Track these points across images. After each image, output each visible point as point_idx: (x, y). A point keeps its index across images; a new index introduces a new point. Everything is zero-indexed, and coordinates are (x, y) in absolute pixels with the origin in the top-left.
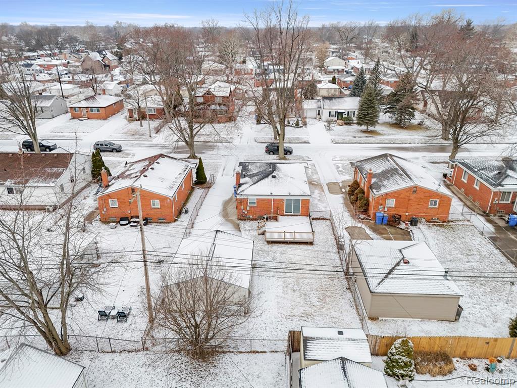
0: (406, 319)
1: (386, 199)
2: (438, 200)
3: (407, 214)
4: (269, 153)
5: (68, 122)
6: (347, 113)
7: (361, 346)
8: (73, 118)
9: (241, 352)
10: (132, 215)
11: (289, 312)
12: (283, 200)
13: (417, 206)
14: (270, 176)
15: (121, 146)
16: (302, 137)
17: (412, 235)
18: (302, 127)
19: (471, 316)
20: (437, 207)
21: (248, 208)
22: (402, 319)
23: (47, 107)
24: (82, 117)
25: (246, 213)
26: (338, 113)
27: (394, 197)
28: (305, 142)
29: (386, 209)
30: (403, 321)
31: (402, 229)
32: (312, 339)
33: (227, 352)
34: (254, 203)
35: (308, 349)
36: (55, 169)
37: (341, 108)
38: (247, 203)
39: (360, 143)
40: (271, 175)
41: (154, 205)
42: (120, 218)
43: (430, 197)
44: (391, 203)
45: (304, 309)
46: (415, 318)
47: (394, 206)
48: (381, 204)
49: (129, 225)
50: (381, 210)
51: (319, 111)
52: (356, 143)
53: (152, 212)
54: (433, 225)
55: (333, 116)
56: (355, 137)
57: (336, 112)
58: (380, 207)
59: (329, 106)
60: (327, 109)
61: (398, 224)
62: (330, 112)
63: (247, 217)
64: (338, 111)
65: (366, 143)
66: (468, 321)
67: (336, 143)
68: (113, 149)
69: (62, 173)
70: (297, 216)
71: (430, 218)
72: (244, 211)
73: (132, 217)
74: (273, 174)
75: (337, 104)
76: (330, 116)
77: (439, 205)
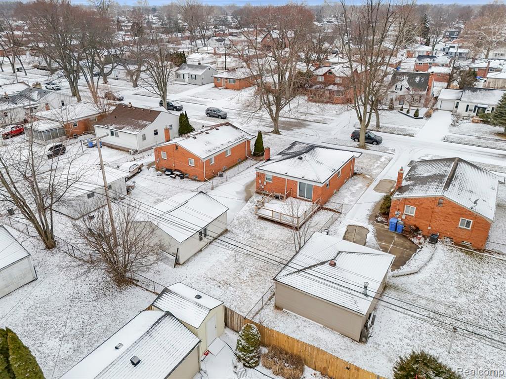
0: (309, 320)
1: (405, 204)
2: (472, 221)
3: (429, 228)
4: (354, 139)
5: (210, 89)
6: (491, 109)
7: (201, 312)
8: (216, 86)
9: (147, 290)
10: (176, 168)
11: (213, 276)
12: (297, 182)
13: (444, 222)
14: (297, 157)
15: (226, 114)
16: (410, 128)
17: (417, 251)
18: (422, 118)
19: (386, 345)
20: (470, 228)
21: (265, 183)
22: (304, 318)
23: (199, 76)
24: (222, 87)
25: (263, 187)
26: (479, 108)
27: (414, 205)
28: (409, 135)
29: (404, 217)
30: (305, 321)
31: (413, 243)
32: (171, 292)
33: (139, 286)
34: (270, 180)
35: (161, 298)
36: (145, 122)
37: (483, 102)
38: (264, 178)
39: (479, 146)
40: (299, 157)
41: (191, 163)
42: (167, 169)
43: (461, 215)
44: (411, 211)
45: (228, 277)
46: (318, 323)
47: (414, 215)
48: (399, 210)
49: (169, 176)
50: (398, 216)
51: (458, 103)
52: (473, 145)
53: (189, 169)
54: (459, 249)
55: (472, 111)
56: (479, 138)
57: (476, 106)
58: (396, 212)
59: (469, 98)
60: (465, 102)
61: (413, 237)
62: (468, 106)
63: (264, 192)
64: (479, 106)
65: (487, 147)
66: (377, 349)
67: (448, 141)
68: (219, 116)
69: (147, 125)
70: (308, 201)
71: (460, 240)
72: (261, 185)
73: (175, 170)
74: (301, 156)
75: (480, 97)
76: (466, 111)
77: (473, 227)
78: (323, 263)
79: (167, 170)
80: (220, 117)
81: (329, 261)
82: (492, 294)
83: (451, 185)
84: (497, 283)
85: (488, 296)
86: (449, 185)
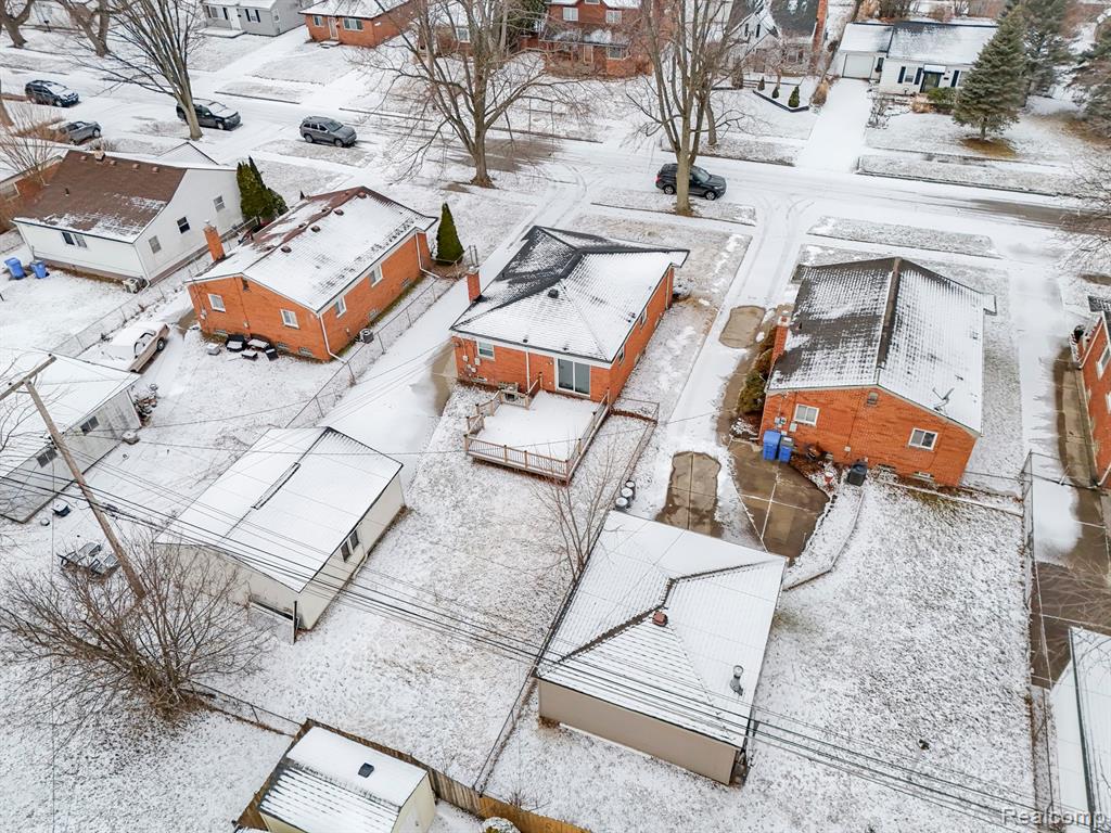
0: (620, 746)
1: (795, 403)
2: (937, 434)
3: (848, 449)
4: (664, 188)
5: (300, 49)
6: (951, 76)
7: (379, 818)
8: (314, 39)
9: (239, 719)
10: (253, 331)
11: (390, 653)
12: (552, 360)
13: (878, 438)
14: (546, 292)
15: (354, 133)
16: (783, 141)
17: (826, 509)
18: (807, 108)
19: (784, 782)
20: (931, 448)
21: (477, 362)
22: (609, 743)
23: (265, 11)
24: (329, 39)
25: (474, 370)
26: (926, 73)
27: (816, 403)
28: (781, 162)
29: (793, 428)
30: (609, 748)
31: (815, 485)
32: (298, 767)
33: (217, 710)
34: (490, 354)
35: (276, 787)
36: (148, 202)
37: (936, 58)
38: (475, 350)
39: (930, 180)
40: (549, 289)
41: (288, 321)
42: (230, 334)
43: (915, 422)
44: (809, 416)
45: (425, 652)
46: (639, 750)
47: (814, 424)
48: (782, 414)
50: (780, 426)
51: (881, 60)
52: (919, 179)
53: (286, 333)
54: (909, 490)
55: (911, 80)
56: (930, 157)
57: (920, 70)
58: (777, 420)
59: (905, 50)
60: (896, 59)
61: (814, 471)
62: (903, 69)
63: (478, 380)
64: (927, 68)
65: (947, 182)
66: (767, 796)
67: (866, 173)
68: (336, 139)
69: (155, 213)
70: (582, 399)
71: (909, 471)
72: (469, 366)
73: (253, 337)
74: (556, 287)
75: (931, 45)
76: (900, 81)
77: (938, 446)
78: (638, 620)
79: (232, 338)
80: (339, 143)
81: (651, 611)
82: (981, 607)
83: (891, 346)
84: (990, 573)
85: (975, 612)
86: (887, 351)
